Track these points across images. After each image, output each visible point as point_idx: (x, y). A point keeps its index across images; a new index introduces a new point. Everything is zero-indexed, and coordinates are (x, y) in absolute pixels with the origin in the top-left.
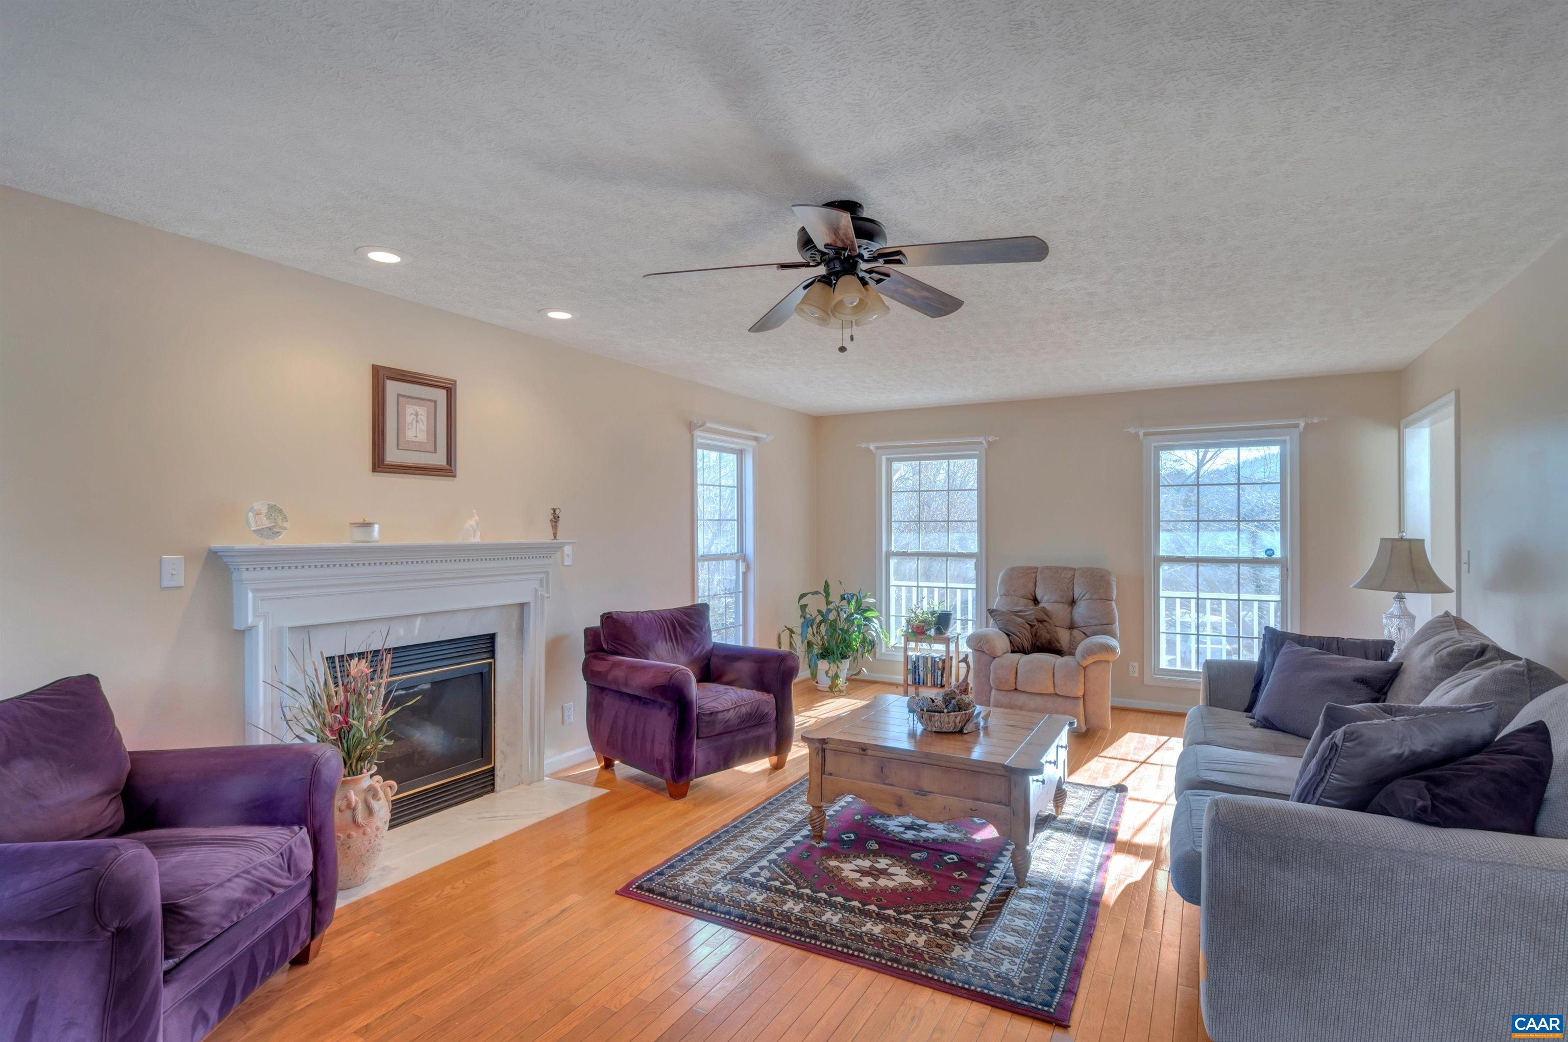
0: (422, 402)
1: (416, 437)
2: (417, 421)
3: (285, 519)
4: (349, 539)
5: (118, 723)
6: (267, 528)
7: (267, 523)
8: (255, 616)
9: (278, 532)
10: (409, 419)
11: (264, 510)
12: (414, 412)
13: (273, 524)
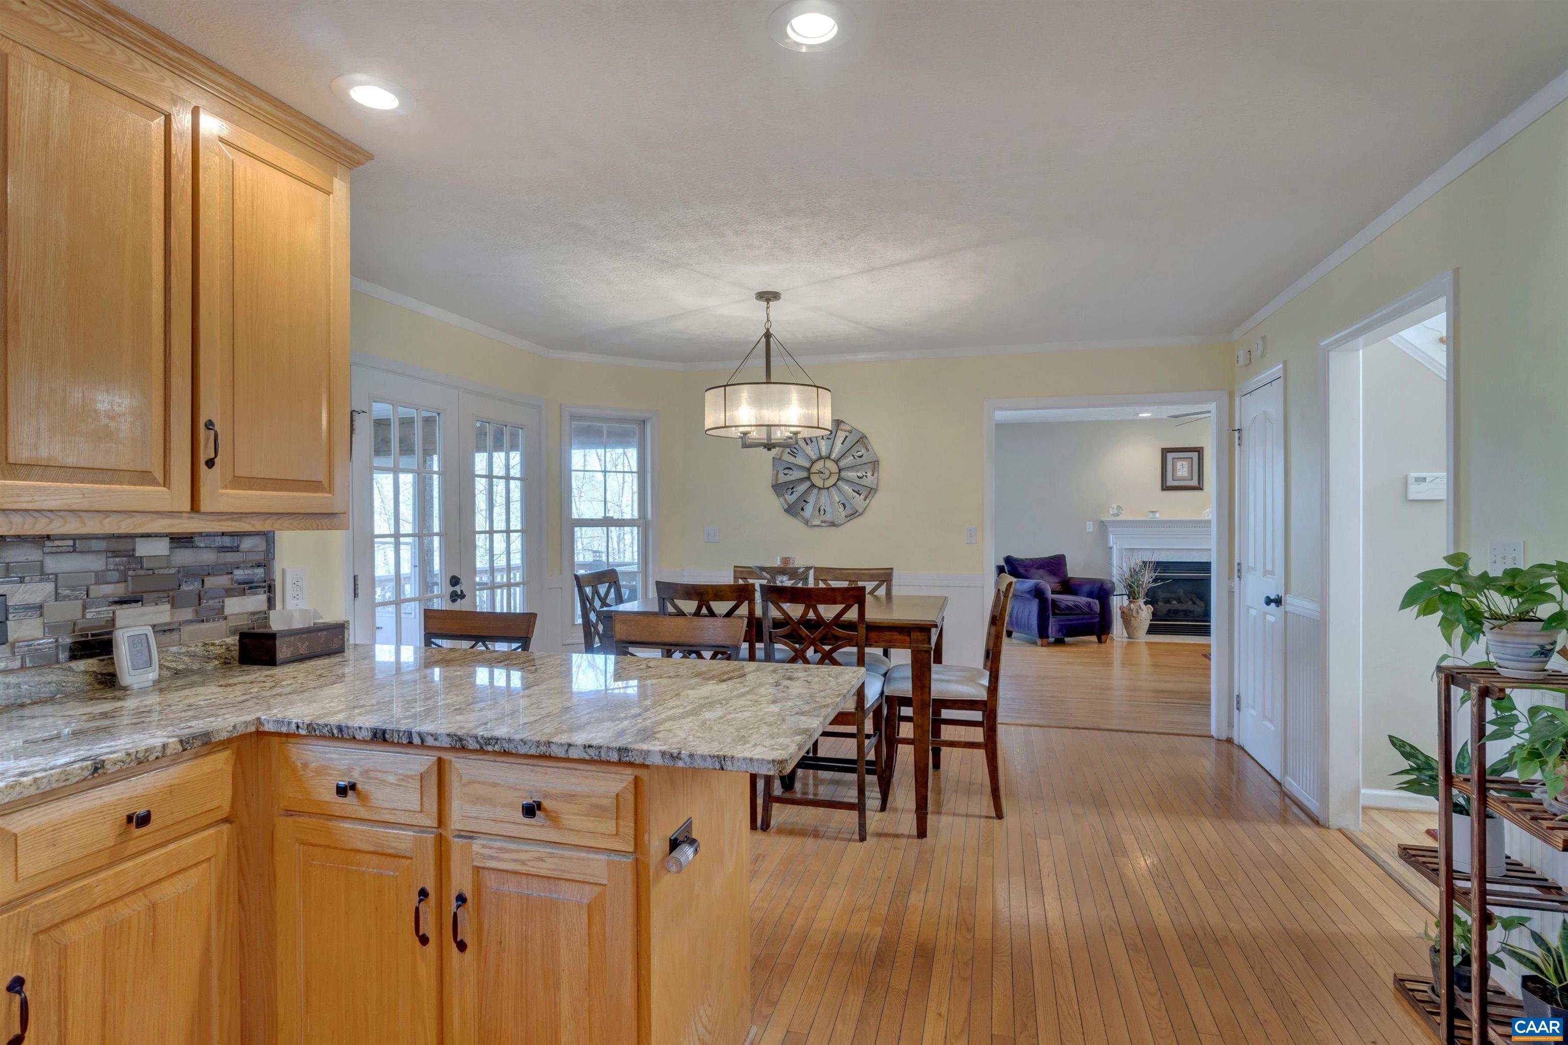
0: (1185, 459)
1: (1182, 474)
2: (1183, 468)
3: (1123, 510)
4: (1149, 517)
5: (1068, 567)
7: (1116, 511)
8: (1113, 542)
9: (1119, 514)
10: (1178, 467)
11: (1116, 507)
12: (1181, 464)
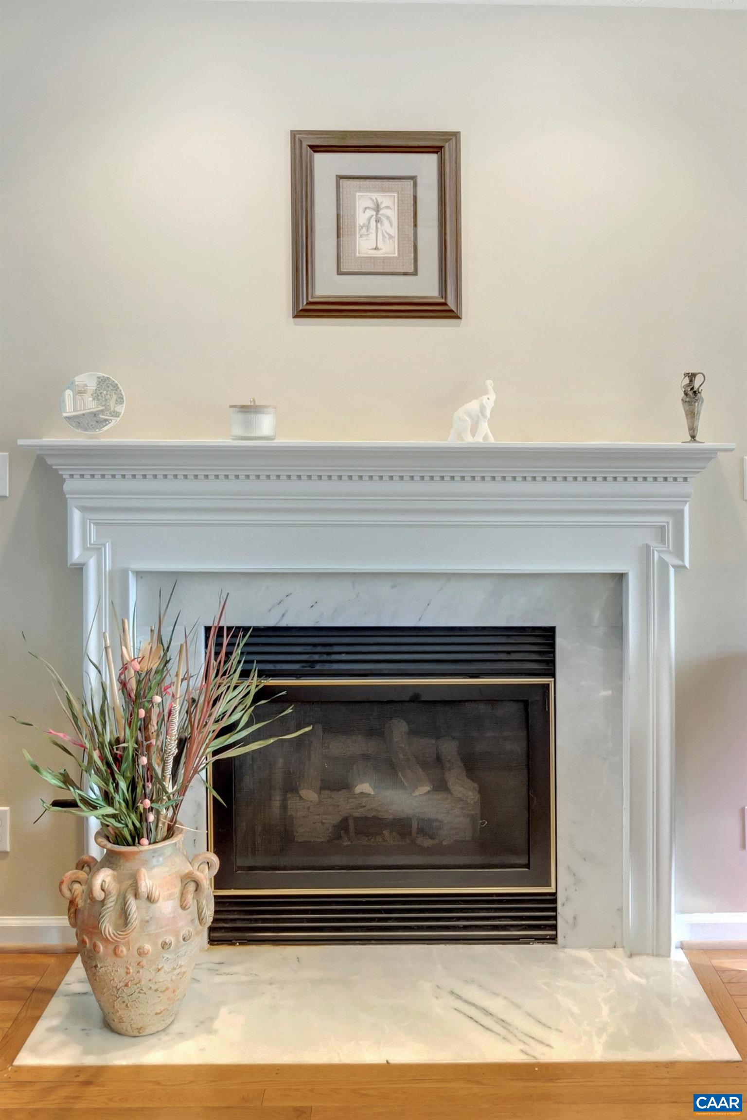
0: (386, 183)
1: (376, 248)
2: (377, 221)
3: (120, 400)
6: (90, 413)
7: (90, 405)
8: (85, 548)
9: (106, 420)
10: (362, 218)
11: (92, 385)
12: (372, 205)
13: (101, 408)
